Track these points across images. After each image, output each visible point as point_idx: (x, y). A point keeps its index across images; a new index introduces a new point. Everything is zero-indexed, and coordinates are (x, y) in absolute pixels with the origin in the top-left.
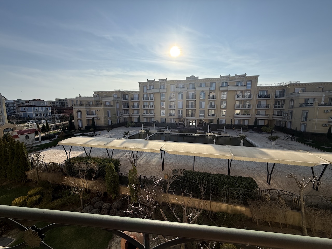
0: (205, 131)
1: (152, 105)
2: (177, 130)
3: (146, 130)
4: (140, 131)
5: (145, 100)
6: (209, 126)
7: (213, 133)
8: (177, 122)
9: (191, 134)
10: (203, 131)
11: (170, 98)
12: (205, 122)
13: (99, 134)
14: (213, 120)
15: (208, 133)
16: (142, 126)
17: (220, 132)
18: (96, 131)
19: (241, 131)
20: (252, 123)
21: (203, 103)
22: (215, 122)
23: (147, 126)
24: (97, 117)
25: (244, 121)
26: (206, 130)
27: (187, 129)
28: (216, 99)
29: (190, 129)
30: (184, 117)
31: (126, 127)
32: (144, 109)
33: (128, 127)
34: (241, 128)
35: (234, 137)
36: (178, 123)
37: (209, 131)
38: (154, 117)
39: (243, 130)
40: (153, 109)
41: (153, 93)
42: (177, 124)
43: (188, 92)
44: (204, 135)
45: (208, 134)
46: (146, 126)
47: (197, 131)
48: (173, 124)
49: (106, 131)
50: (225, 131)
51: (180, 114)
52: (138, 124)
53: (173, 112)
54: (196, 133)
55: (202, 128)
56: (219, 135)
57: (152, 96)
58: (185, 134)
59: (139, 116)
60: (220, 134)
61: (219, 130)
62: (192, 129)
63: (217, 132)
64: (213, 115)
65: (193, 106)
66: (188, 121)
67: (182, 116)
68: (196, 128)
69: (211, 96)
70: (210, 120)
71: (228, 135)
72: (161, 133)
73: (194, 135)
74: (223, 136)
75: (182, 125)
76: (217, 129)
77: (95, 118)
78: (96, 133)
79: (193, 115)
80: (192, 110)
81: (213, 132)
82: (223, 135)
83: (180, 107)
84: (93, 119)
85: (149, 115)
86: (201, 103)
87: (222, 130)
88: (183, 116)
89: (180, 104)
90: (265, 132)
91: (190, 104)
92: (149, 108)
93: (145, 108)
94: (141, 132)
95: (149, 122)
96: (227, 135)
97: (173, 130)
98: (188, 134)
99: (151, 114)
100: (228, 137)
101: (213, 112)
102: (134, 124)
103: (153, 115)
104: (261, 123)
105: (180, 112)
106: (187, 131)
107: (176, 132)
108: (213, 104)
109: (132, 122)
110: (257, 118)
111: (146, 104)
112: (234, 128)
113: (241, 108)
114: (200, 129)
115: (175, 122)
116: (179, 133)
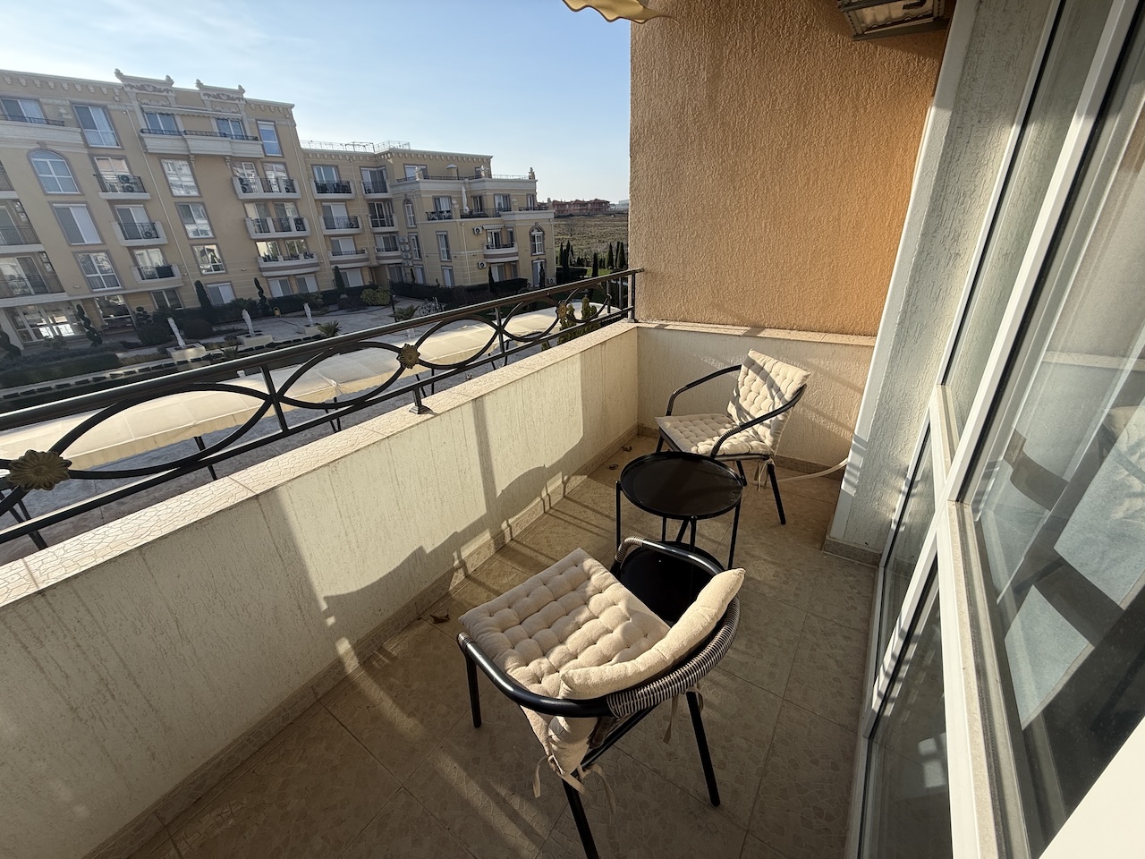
0: (160, 346)
6: (171, 321)
7: (206, 346)
9: (90, 378)
10: (154, 350)
12: (139, 309)
14: (173, 292)
15: (181, 351)
17: (233, 334)
19: (309, 314)
20: (328, 284)
21: (80, 218)
22: (190, 301)
25: (301, 281)
26: (161, 340)
27: (45, 360)
28: (146, 195)
29: (68, 356)
34: (306, 306)
37: (181, 343)
39: (314, 312)
44: (168, 361)
45: (183, 355)
47: (120, 355)
50: (250, 327)
54: (117, 367)
55: (135, 340)
60: (235, 342)
61: (224, 328)
63: (221, 339)
64: (165, 272)
65: (20, 234)
66: (22, 319)
68: (100, 346)
69: (109, 177)
70: (158, 294)
71: (271, 341)
73: (107, 375)
74: (252, 349)
76: (215, 329)
79: (41, 283)
80: (26, 258)
81: (203, 341)
82: (250, 342)
86: (63, 214)
87: (238, 326)
96: (267, 338)
98: (71, 381)
101: (154, 259)
104: (355, 281)
106: (55, 369)
108: (139, 216)
113: (274, 234)
114: (128, 347)
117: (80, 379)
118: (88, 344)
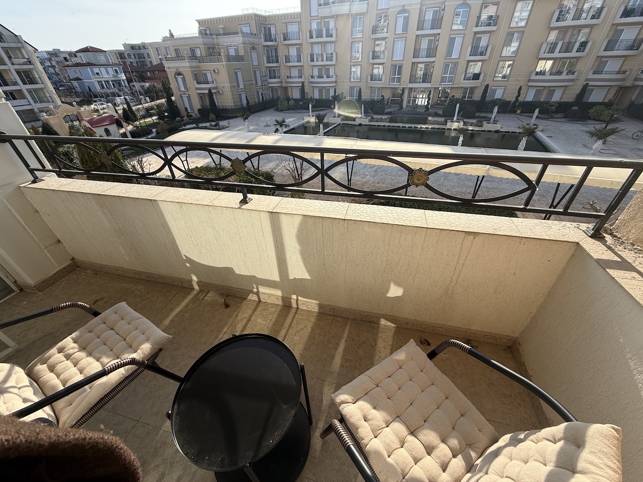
0: (447, 118)
1: (332, 54)
2: (384, 117)
3: (318, 117)
4: (306, 119)
5: (315, 40)
6: (458, 105)
7: (465, 124)
8: (386, 98)
9: (413, 126)
10: (442, 119)
11: (374, 31)
12: (453, 96)
13: (227, 125)
14: (472, 90)
15: (452, 123)
16: (310, 109)
17: (482, 119)
18: (220, 120)
19: (534, 117)
20: (570, 97)
21: (458, 42)
22: (477, 96)
23: (321, 108)
24: (216, 88)
25: (551, 91)
26: (448, 115)
27: (406, 114)
28: (494, 28)
29: (414, 114)
30: (405, 83)
31: (277, 110)
32: (313, 63)
33: (282, 111)
34: (537, 111)
35: (512, 132)
36: (388, 99)
37: (455, 119)
38: (334, 85)
39: (540, 115)
40: (333, 63)
41: (332, 17)
42: (386, 102)
43: (424, 8)
44: (443, 127)
45: (452, 125)
46: (318, 109)
47: (430, 118)
48: (378, 101)
49: (239, 120)
50: (493, 117)
51: (396, 76)
52: (301, 105)
53: (378, 71)
54: (424, 124)
55: (440, 112)
56: (477, 129)
57: (332, 25)
58: (401, 125)
59: (303, 83)
60: (480, 124)
61: (482, 115)
62: (417, 114)
63: (474, 121)
64: (476, 77)
65: (431, 52)
66: (413, 94)
67: (399, 80)
68: (427, 112)
69: (484, 17)
70: (466, 89)
71: (499, 129)
72: (350, 123)
73: (419, 127)
74: (485, 131)
75: (398, 103)
76: (477, 114)
77: (213, 91)
78: (222, 123)
79: (426, 78)
80: (427, 65)
81: (465, 120)
82: (487, 126)
83: (398, 56)
84: (210, 94)
85: (325, 79)
86: (452, 41)
87: (489, 115)
88: (402, 80)
89: (400, 45)
90: (594, 119)
91: (424, 45)
92: (325, 63)
93: (315, 63)
94: (308, 122)
95: (324, 97)
96: (497, 127)
97: (375, 117)
98: (407, 125)
99: (328, 77)
100: (497, 132)
101: (476, 68)
102: (292, 102)
103: (333, 79)
104: (596, 97)
105: (397, 69)
106: (406, 119)
107: (381, 120)
108: (483, 43)
109: (288, 100)
110: (591, 83)
111: (317, 50)
112: (519, 111)
113: (556, 54)
114: (436, 115)
115: (382, 96)
116: (387, 124)
117: (410, 125)
118: (423, 111)
